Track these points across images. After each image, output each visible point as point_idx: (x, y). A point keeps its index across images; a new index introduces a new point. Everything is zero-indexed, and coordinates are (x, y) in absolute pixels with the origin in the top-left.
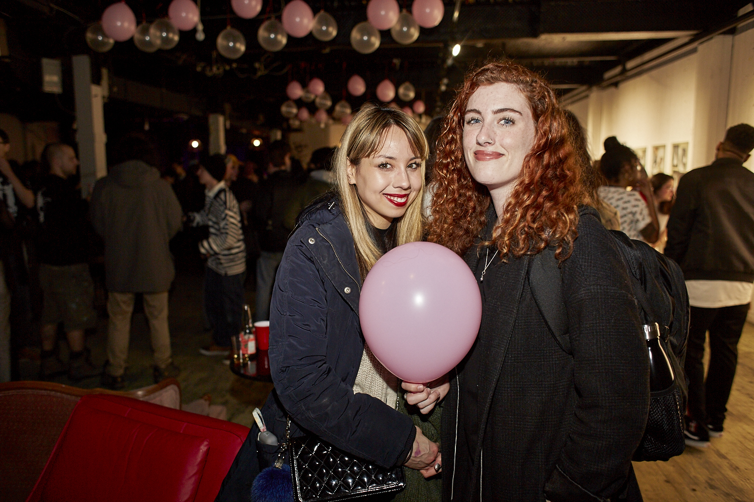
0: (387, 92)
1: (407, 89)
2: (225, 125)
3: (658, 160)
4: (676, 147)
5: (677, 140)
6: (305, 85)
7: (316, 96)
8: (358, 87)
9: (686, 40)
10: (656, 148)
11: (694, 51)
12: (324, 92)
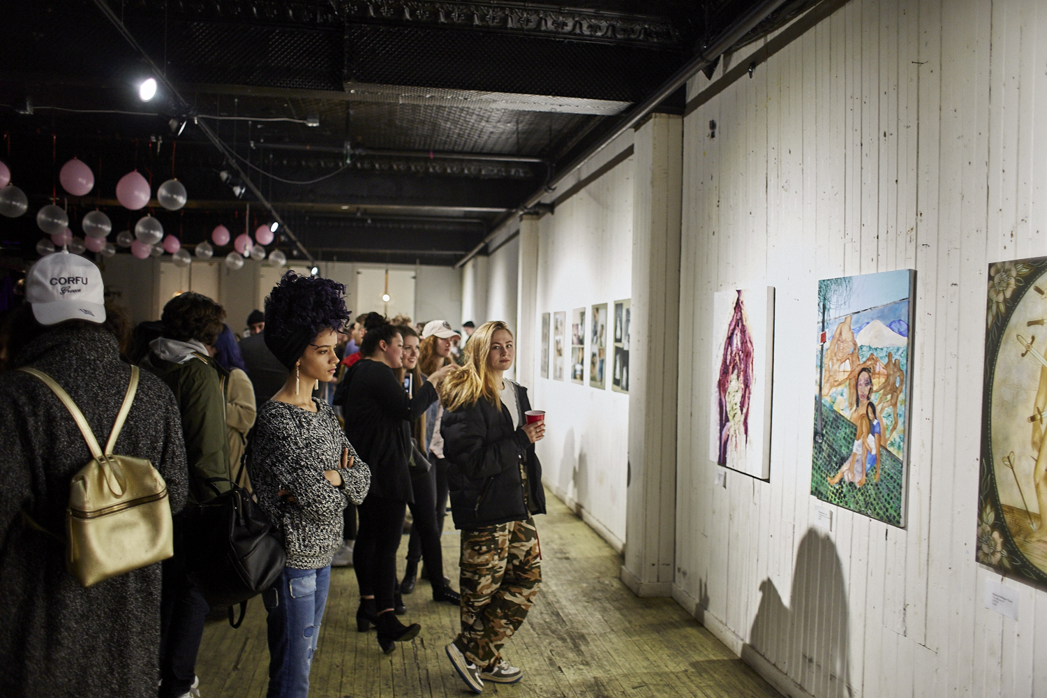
1: (173, 190)
3: (599, 328)
4: (619, 306)
5: (620, 297)
8: (81, 180)
10: (597, 309)
12: (9, 185)
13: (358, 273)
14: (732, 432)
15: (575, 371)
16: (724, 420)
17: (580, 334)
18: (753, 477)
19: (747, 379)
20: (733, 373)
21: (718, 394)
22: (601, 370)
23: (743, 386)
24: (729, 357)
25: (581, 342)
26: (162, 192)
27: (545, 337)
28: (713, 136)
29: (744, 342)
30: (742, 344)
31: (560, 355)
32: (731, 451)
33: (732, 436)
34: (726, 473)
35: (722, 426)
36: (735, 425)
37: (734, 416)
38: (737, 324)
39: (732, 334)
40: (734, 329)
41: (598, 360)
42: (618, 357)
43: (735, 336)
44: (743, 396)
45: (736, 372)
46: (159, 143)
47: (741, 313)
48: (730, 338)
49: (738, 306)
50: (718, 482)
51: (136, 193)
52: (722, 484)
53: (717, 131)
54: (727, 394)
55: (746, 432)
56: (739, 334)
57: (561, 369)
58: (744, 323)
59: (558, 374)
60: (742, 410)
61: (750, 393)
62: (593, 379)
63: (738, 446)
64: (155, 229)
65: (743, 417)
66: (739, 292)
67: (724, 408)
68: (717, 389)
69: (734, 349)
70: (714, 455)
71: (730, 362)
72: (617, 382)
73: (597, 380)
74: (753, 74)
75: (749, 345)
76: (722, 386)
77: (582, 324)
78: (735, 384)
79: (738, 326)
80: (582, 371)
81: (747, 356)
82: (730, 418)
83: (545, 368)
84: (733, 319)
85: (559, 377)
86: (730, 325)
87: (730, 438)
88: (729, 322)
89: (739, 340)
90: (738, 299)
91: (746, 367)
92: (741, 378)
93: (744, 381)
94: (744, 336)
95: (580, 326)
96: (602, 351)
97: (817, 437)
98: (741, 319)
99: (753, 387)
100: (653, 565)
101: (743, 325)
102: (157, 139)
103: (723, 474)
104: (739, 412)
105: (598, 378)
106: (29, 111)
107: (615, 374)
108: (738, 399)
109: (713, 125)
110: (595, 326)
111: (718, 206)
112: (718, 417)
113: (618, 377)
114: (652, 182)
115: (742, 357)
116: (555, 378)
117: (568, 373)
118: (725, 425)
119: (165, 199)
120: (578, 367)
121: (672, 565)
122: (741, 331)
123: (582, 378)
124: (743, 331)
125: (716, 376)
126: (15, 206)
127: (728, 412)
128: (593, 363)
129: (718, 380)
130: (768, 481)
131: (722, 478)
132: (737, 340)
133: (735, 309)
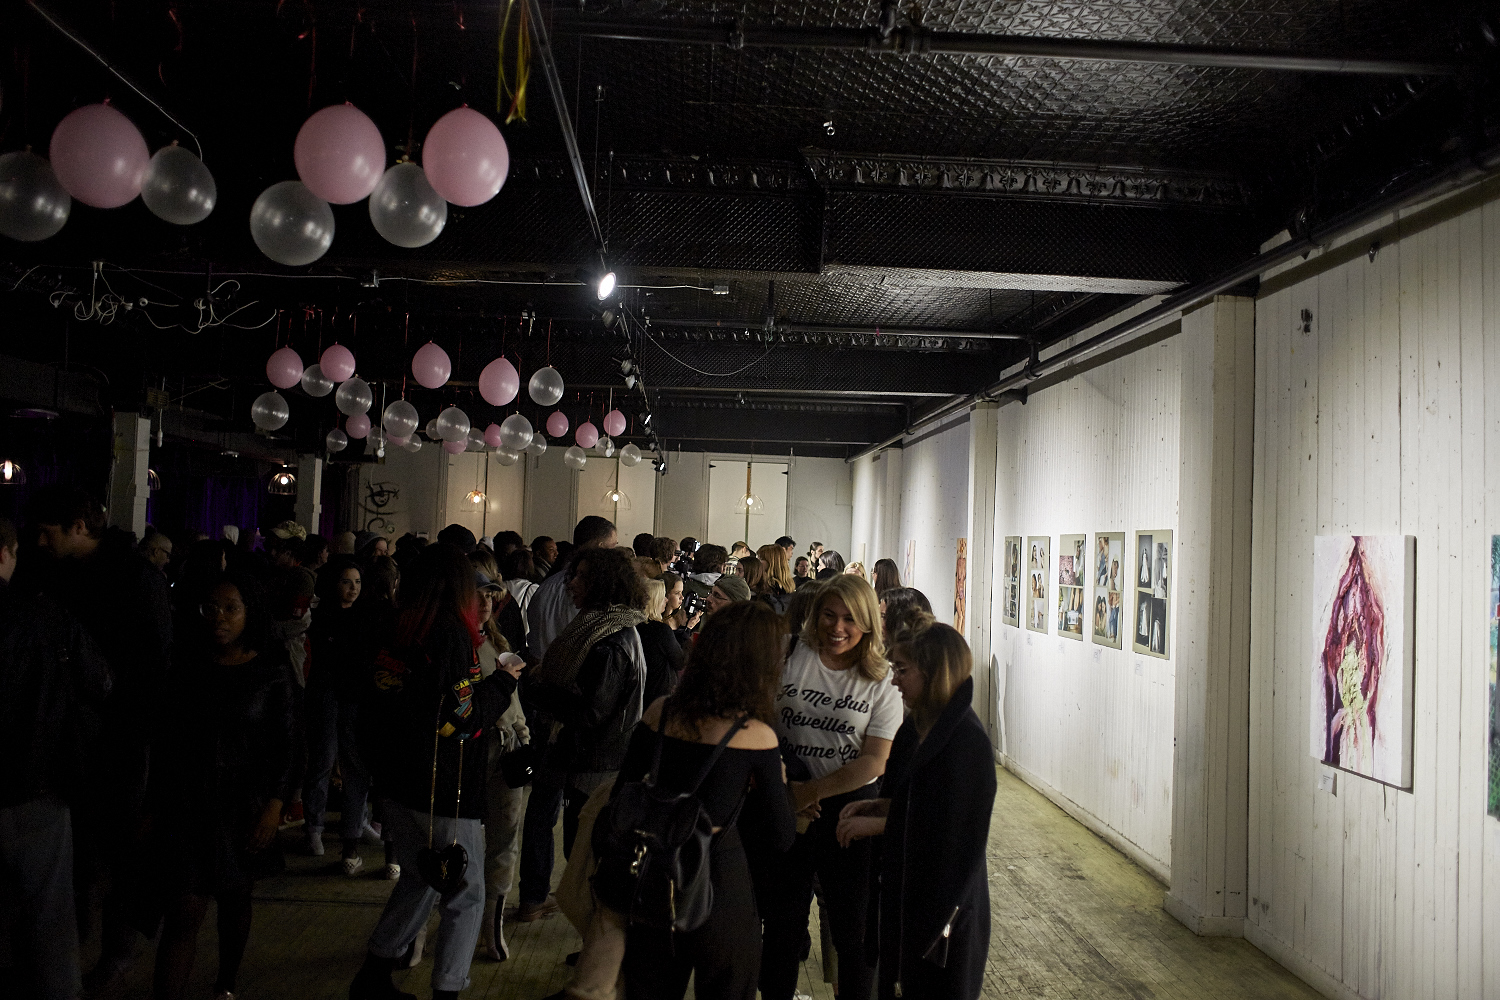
0: (503, 384)
1: (548, 381)
2: (153, 442)
3: (1110, 565)
4: (1144, 539)
5: (1147, 526)
6: (310, 359)
7: (337, 385)
8: (436, 369)
9: (1156, 301)
10: (1105, 539)
11: (1174, 328)
12: (353, 376)
13: (711, 466)
14: (1348, 721)
15: (1067, 620)
16: (1333, 705)
17: (1077, 569)
18: (1384, 784)
19: (1374, 655)
20: (1348, 643)
21: (1322, 669)
22: (1114, 622)
23: (1365, 662)
24: (1341, 623)
25: (1078, 581)
26: (534, 383)
27: (1014, 570)
28: (1307, 329)
29: (1366, 604)
30: (1363, 607)
31: (1041, 596)
32: (1348, 747)
33: (1349, 727)
34: (1336, 775)
35: (1331, 714)
36: (1353, 712)
37: (1352, 701)
38: (1354, 580)
39: (1347, 592)
40: (1349, 588)
41: (1107, 608)
42: (1144, 606)
43: (1351, 596)
44: (1367, 677)
45: (1354, 643)
46: (531, 321)
47: (1361, 566)
48: (1342, 600)
49: (1356, 557)
50: (1322, 787)
51: (504, 385)
52: (1330, 790)
53: (1313, 325)
54: (1340, 671)
55: (1373, 722)
56: (1358, 594)
57: (1041, 615)
58: (1367, 580)
59: (1036, 621)
60: (1365, 695)
61: (1378, 673)
62: (1099, 632)
63: (1359, 740)
64: (525, 430)
65: (1367, 703)
66: (1357, 539)
67: (1335, 689)
68: (1321, 663)
69: (1350, 612)
70: (1318, 748)
71: (1343, 629)
72: (1141, 640)
73: (1107, 634)
74: (1376, 257)
75: (1376, 609)
76: (1331, 658)
77: (1078, 558)
78: (1352, 660)
79: (1357, 582)
80: (1080, 621)
81: (1372, 624)
82: (1346, 703)
83: (1012, 612)
84: (1347, 573)
85: (1040, 625)
86: (1342, 581)
87: (1345, 729)
88: (1340, 577)
89: (1358, 601)
90: (1356, 548)
91: (1371, 638)
92: (1363, 651)
93: (1368, 656)
94: (1367, 597)
95: (1075, 560)
96: (1115, 596)
97: (1496, 739)
98: (1361, 573)
99: (1384, 666)
100: (1218, 893)
101: (1364, 582)
102: (530, 316)
103: (1332, 776)
104: (1360, 697)
105: (1109, 631)
106: (375, 284)
107: (1138, 629)
108: (1358, 678)
109: (1307, 316)
110: (1103, 560)
111: (1317, 422)
112: (1323, 700)
113: (1144, 632)
114: (1214, 385)
115: (1363, 624)
116: (1031, 627)
117: (1053, 620)
118: (1336, 711)
119: (538, 391)
120: (1073, 615)
121: (1243, 894)
122: (1361, 591)
123: (1079, 630)
124: (1365, 591)
125: (1320, 646)
126: (360, 403)
127: (1342, 696)
128: (1099, 612)
129: (1323, 650)
130: (1410, 790)
131: (1330, 783)
132: (1354, 602)
133: (1350, 561)
